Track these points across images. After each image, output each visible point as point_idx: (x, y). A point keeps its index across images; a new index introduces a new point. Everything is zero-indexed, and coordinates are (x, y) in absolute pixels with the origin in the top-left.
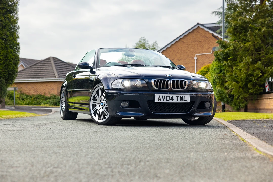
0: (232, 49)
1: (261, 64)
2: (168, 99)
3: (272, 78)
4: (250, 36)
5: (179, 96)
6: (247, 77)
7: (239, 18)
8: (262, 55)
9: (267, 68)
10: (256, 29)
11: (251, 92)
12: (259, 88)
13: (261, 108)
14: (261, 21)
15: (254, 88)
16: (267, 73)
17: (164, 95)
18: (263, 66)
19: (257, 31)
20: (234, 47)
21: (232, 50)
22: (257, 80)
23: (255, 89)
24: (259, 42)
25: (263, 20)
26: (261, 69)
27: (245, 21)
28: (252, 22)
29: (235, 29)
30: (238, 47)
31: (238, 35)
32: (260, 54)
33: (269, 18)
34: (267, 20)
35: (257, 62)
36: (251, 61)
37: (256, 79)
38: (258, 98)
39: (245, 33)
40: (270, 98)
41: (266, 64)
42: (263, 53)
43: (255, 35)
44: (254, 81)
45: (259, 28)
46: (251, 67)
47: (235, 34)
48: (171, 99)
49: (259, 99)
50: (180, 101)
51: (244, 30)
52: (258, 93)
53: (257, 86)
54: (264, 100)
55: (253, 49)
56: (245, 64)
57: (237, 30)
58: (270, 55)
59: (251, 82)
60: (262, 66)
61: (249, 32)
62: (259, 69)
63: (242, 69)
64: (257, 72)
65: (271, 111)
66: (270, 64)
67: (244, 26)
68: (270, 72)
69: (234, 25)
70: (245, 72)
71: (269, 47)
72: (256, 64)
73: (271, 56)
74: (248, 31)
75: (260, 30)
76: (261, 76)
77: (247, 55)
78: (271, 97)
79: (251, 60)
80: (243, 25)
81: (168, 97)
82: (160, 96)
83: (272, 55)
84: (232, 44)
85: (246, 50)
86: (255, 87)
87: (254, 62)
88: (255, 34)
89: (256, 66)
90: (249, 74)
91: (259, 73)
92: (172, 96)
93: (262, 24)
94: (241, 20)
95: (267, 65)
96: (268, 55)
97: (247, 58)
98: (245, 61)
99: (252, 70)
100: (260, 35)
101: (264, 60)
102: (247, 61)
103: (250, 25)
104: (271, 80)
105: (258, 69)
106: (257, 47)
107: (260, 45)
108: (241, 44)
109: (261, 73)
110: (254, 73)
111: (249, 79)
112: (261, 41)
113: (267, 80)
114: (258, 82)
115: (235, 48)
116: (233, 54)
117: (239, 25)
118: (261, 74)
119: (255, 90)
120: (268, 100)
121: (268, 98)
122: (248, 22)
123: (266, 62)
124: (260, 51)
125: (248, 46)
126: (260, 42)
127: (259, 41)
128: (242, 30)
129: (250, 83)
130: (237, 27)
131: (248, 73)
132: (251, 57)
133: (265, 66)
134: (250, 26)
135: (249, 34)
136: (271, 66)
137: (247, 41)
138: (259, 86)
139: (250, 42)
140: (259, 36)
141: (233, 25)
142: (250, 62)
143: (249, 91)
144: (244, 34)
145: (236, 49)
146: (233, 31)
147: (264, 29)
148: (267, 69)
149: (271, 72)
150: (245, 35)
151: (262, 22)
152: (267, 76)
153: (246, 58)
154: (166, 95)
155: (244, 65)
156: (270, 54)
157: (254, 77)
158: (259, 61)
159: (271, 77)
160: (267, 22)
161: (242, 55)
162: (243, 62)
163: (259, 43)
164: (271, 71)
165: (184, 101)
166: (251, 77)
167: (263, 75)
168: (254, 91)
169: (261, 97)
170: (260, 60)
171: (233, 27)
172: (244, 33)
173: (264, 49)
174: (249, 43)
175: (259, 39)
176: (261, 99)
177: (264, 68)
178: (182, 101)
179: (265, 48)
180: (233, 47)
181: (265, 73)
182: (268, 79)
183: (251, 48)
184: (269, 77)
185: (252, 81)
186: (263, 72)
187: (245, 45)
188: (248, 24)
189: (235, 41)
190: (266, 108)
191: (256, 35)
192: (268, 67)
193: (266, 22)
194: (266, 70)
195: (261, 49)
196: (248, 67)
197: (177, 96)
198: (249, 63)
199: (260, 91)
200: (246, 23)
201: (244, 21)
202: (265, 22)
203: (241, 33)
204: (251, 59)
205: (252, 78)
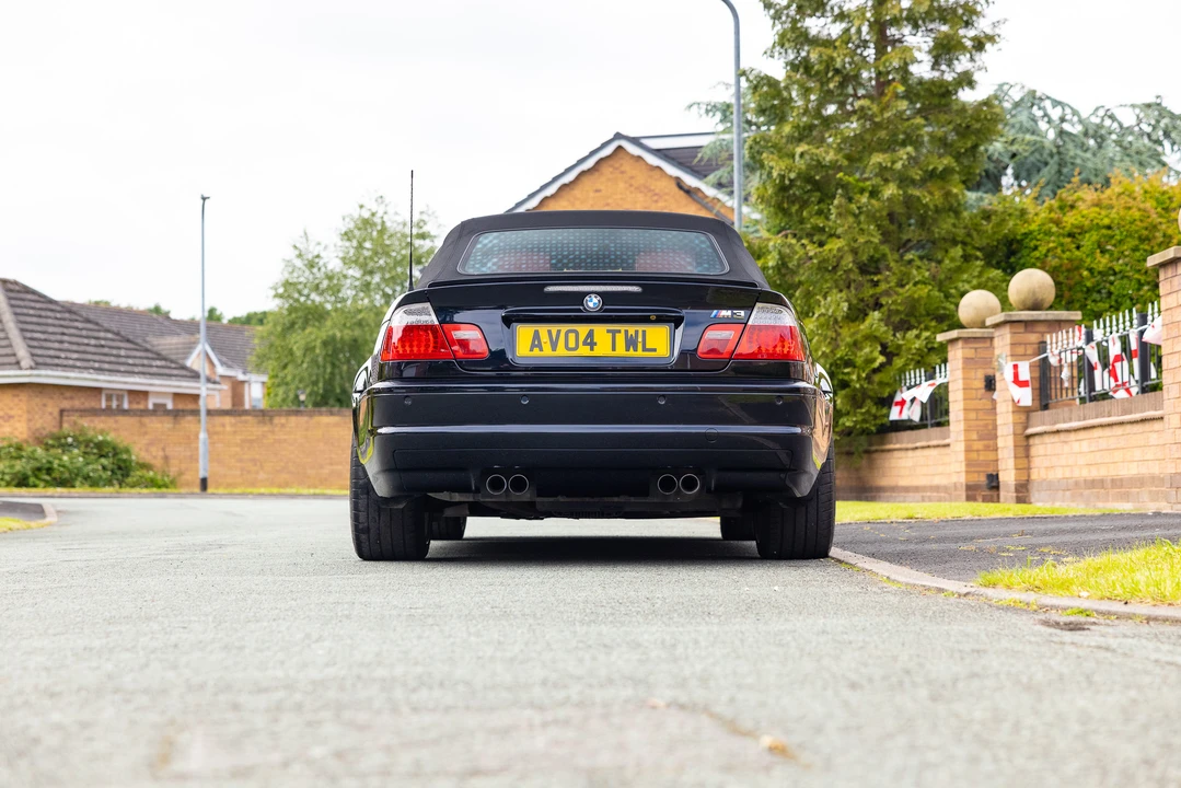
0: (775, 263)
1: (880, 320)
3: (923, 374)
4: (839, 215)
6: (833, 368)
7: (799, 150)
8: (883, 286)
9: (905, 333)
10: (862, 191)
11: (848, 424)
12: (874, 410)
13: (884, 482)
14: (878, 160)
15: (858, 410)
16: (903, 353)
18: (891, 328)
19: (864, 199)
20: (782, 257)
21: (773, 267)
22: (868, 378)
23: (863, 414)
24: (872, 239)
25: (886, 156)
26: (884, 341)
27: (821, 159)
28: (846, 163)
29: (783, 189)
30: (797, 257)
31: (797, 211)
32: (876, 284)
33: (909, 149)
34: (901, 159)
35: (866, 315)
36: (845, 309)
37: (864, 375)
38: (874, 448)
39: (822, 206)
40: (916, 448)
41: (898, 319)
42: (887, 280)
43: (857, 212)
44: (858, 386)
45: (873, 186)
46: (845, 332)
47: (785, 205)
49: (876, 451)
51: (818, 194)
52: (873, 428)
53: (869, 403)
54: (896, 453)
55: (851, 265)
56: (822, 319)
57: (791, 192)
58: (914, 288)
59: (847, 390)
60: (885, 328)
61: (836, 202)
62: (876, 337)
63: (814, 341)
64: (867, 350)
65: (918, 496)
66: (913, 321)
67: (817, 178)
68: (914, 351)
69: (779, 175)
70: (824, 353)
71: (911, 257)
72: (864, 320)
73: (915, 292)
74: (834, 197)
75: (874, 193)
76: (882, 365)
77: (830, 288)
78: (918, 444)
79: (845, 306)
80: (813, 173)
83: (919, 286)
84: (774, 246)
85: (828, 268)
86: (861, 407)
87: (857, 313)
88: (859, 208)
89: (862, 327)
90: (838, 359)
91: (876, 354)
93: (884, 173)
94: (807, 157)
95: (903, 326)
96: (907, 287)
97: (829, 299)
98: (823, 311)
99: (848, 345)
100: (878, 214)
101: (893, 307)
102: (831, 311)
103: (840, 175)
104: (918, 379)
105: (871, 338)
106: (865, 258)
107: (876, 249)
108: (808, 248)
109: (882, 353)
110: (859, 354)
111: (840, 377)
112: (880, 237)
113: (905, 379)
114: (870, 387)
115: (787, 259)
116: (778, 282)
117: (799, 175)
118: (881, 359)
119: (860, 418)
120: (910, 453)
121: (910, 446)
122: (830, 162)
123: (898, 312)
124: (878, 271)
125: (835, 252)
126: (876, 240)
127: (872, 236)
128: (808, 191)
129: (843, 392)
130: (791, 180)
131: (835, 355)
132: (843, 295)
133: (896, 329)
134: (841, 179)
135: (837, 207)
136: (917, 328)
137: (831, 236)
138: (876, 404)
139: (839, 237)
140: (872, 217)
141: (775, 174)
142: (840, 316)
143: (841, 421)
144: (816, 207)
145: (790, 265)
146: (776, 194)
147: (890, 190)
148: (904, 338)
149: (918, 349)
150: (820, 212)
151: (884, 165)
152: (906, 365)
153: (825, 298)
155: (821, 326)
156: (915, 284)
157: (856, 370)
158: (874, 310)
159: (917, 371)
160: (903, 165)
161: (811, 288)
162: (816, 315)
163: (872, 242)
164: (917, 346)
166: (846, 370)
167: (889, 362)
168: (856, 422)
169: (883, 443)
170: (878, 306)
171: (777, 181)
172: (819, 203)
173: (892, 264)
174: (837, 241)
175: (872, 227)
176: (883, 451)
177: (894, 335)
179: (897, 262)
180: (777, 257)
181: (897, 355)
182: (908, 377)
183: (843, 263)
184: (911, 367)
185: (852, 384)
186: (888, 350)
187: (821, 250)
188: (831, 172)
189: (784, 233)
190: (903, 482)
191: (860, 213)
192: (908, 329)
193: (899, 166)
194: (901, 342)
195: (882, 266)
196: (836, 331)
198: (840, 319)
199: (879, 422)
200: (825, 166)
201: (818, 161)
202: (893, 162)
203: (804, 204)
204: (846, 304)
205: (848, 374)
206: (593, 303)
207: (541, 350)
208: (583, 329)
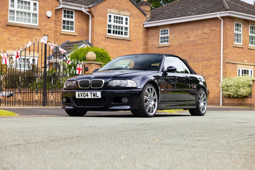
2: (84, 96)
5: (92, 93)
17: (81, 93)
48: (86, 96)
50: (94, 97)
81: (84, 94)
82: (79, 93)
92: (87, 93)
154: (83, 93)
165: (97, 97)
178: (95, 97)
197: (91, 93)
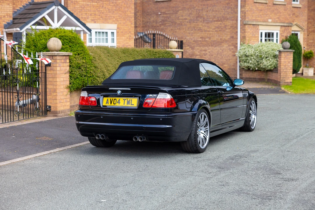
206: (119, 92)
207: (108, 104)
208: (118, 99)
